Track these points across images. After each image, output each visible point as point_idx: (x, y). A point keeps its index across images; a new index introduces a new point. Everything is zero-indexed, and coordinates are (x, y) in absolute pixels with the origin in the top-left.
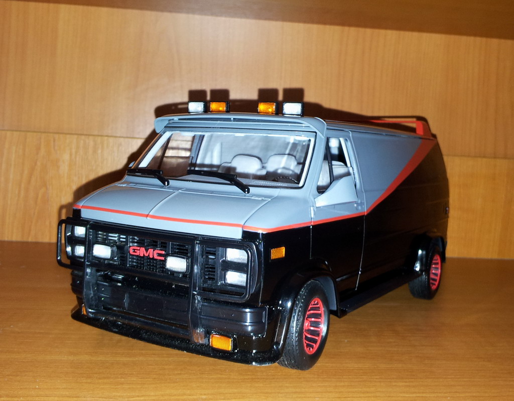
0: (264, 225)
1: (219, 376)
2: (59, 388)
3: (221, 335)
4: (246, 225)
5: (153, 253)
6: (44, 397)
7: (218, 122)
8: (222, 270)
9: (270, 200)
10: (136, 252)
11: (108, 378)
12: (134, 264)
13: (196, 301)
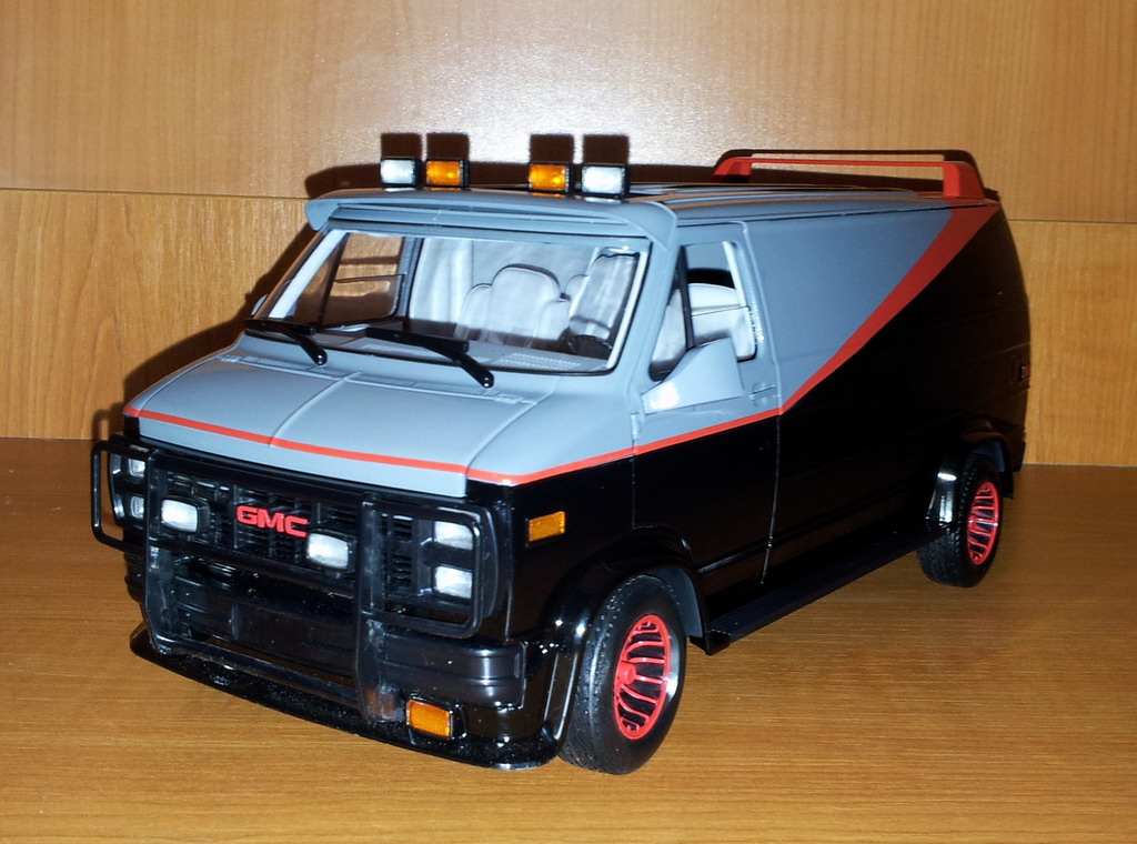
0: (513, 467)
1: (433, 787)
2: (87, 816)
3: (427, 701)
4: (474, 467)
5: (284, 522)
6: (51, 835)
7: (440, 212)
8: (426, 563)
9: (535, 403)
10: (249, 518)
11: (192, 791)
12: (250, 542)
13: (371, 632)
